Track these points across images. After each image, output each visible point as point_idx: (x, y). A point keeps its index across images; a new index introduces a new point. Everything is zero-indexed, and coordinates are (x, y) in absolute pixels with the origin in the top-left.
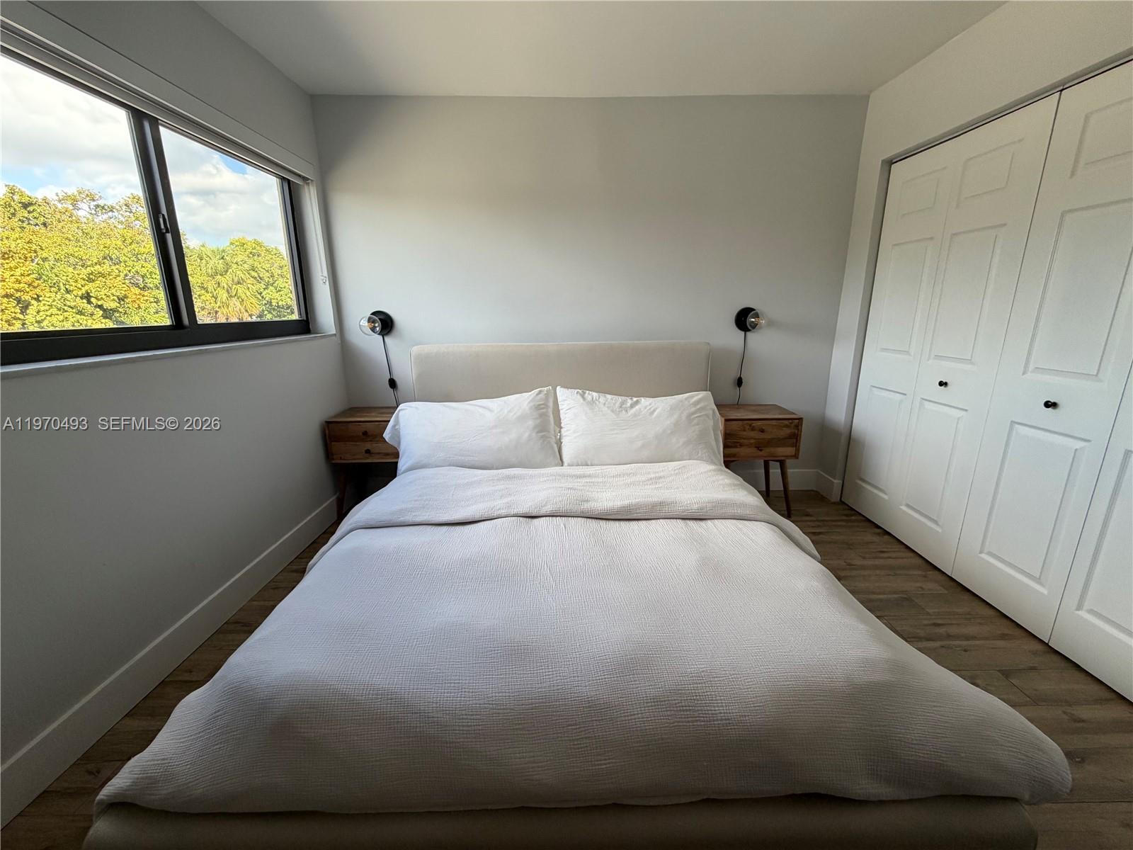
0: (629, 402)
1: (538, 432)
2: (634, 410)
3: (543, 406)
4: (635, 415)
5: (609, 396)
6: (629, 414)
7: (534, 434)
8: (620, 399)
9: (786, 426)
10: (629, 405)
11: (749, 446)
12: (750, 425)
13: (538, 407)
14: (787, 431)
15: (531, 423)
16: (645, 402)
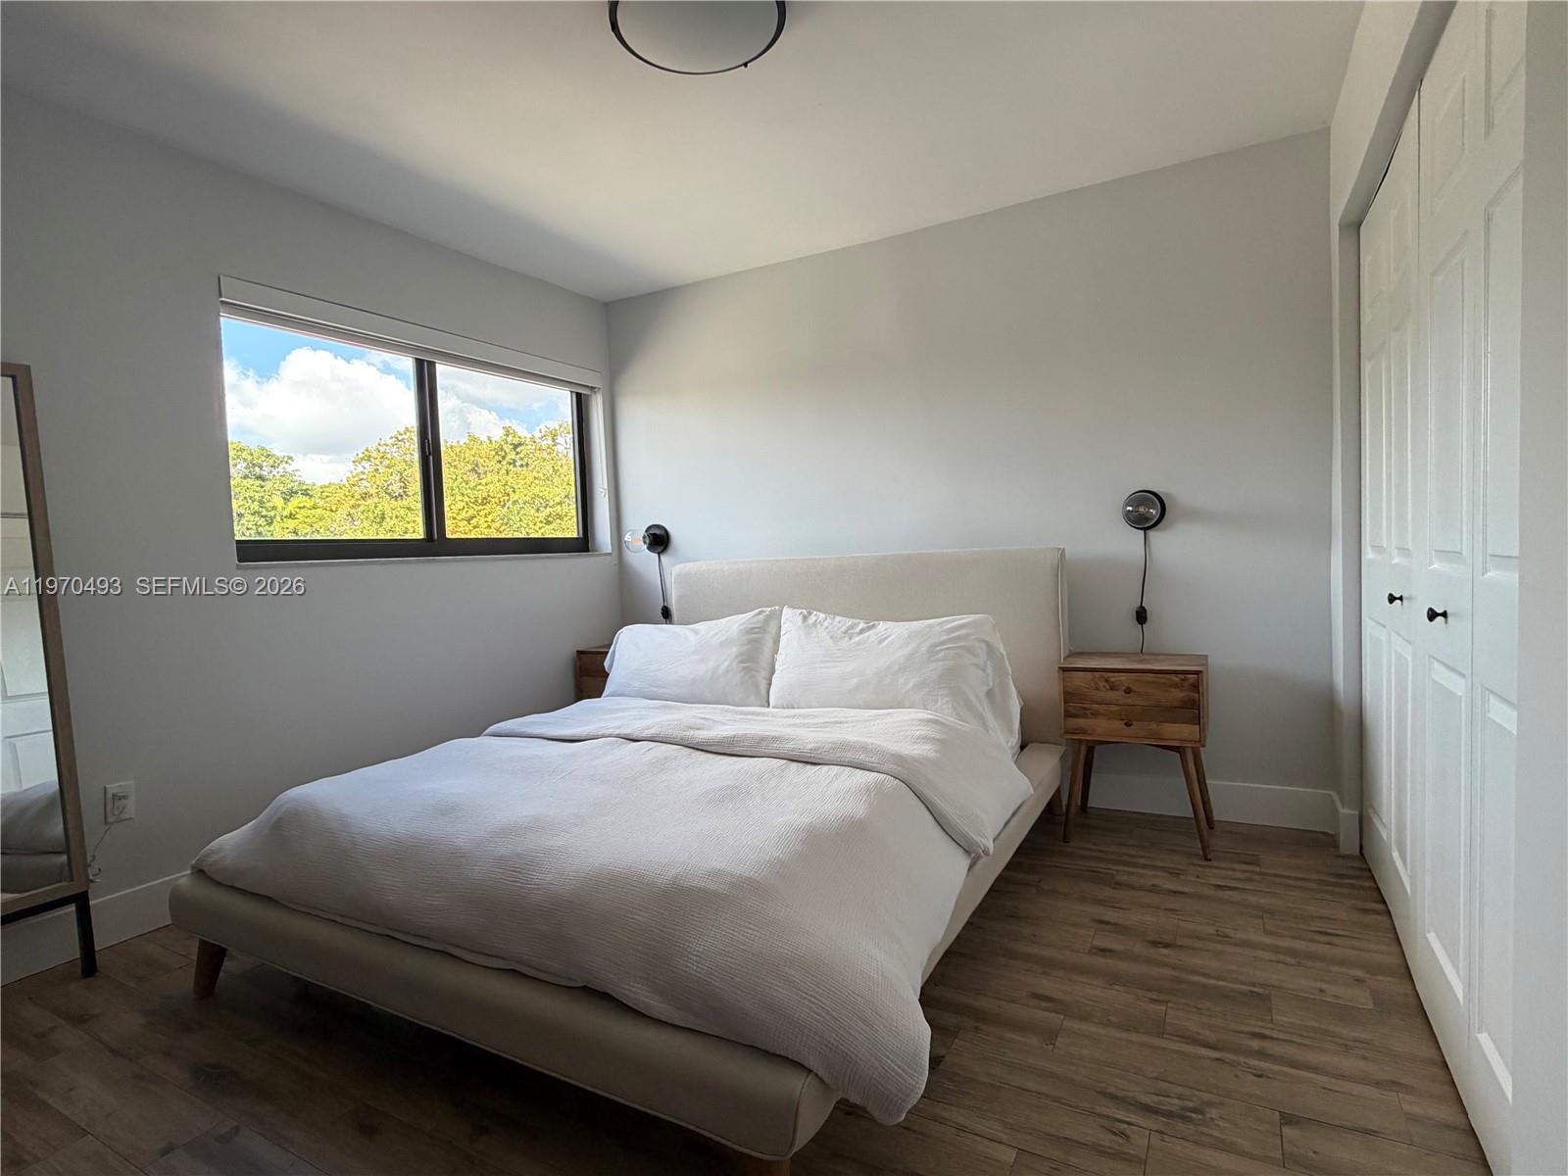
0: (862, 625)
1: (742, 662)
2: (861, 636)
3: (757, 630)
4: (858, 644)
5: (838, 618)
6: (853, 641)
7: (734, 664)
8: (850, 622)
9: (1175, 686)
10: (858, 630)
11: (1109, 716)
12: (1107, 681)
13: (751, 631)
14: (1177, 695)
15: (734, 650)
16: (882, 626)
